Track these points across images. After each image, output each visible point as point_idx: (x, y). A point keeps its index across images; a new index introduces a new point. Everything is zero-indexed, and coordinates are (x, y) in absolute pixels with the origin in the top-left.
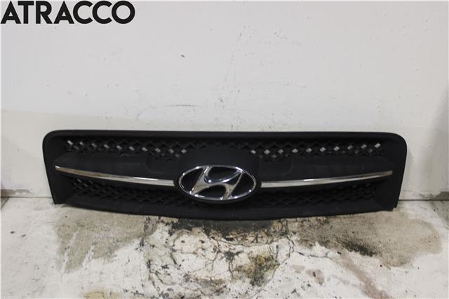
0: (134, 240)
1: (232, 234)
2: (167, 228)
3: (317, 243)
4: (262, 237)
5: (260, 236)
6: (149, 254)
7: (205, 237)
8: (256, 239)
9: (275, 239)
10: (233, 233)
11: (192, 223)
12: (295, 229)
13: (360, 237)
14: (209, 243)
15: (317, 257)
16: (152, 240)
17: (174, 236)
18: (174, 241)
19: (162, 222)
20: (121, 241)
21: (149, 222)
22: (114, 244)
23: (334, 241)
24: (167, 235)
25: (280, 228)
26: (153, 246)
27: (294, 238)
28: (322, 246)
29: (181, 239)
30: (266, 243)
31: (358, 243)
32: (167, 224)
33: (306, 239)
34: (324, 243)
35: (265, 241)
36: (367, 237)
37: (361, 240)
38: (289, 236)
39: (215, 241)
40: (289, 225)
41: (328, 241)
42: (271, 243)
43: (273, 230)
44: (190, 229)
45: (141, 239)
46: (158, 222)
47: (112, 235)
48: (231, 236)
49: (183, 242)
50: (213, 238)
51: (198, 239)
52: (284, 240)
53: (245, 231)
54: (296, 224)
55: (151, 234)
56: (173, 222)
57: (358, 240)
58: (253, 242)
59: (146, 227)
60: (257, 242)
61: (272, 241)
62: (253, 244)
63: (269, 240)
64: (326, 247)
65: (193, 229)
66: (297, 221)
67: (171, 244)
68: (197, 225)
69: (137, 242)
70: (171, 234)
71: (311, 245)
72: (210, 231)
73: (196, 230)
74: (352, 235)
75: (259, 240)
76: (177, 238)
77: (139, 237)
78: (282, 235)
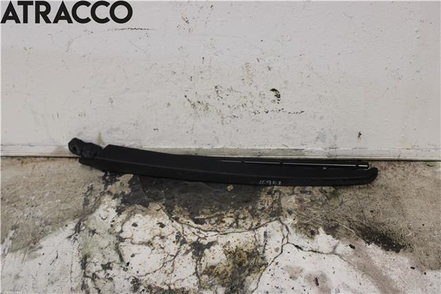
0: (68, 222)
1: (203, 213)
2: (115, 203)
3: (321, 230)
4: (244, 218)
5: (241, 216)
6: (86, 245)
7: (165, 219)
8: (236, 221)
9: (262, 223)
10: (204, 210)
11: (149, 195)
12: (290, 207)
13: (381, 219)
14: (171, 228)
15: (322, 253)
16: (92, 221)
17: (124, 216)
18: (123, 223)
19: (109, 193)
20: (50, 224)
21: (91, 194)
22: (41, 229)
23: (345, 224)
24: (113, 213)
25: (270, 204)
26: (94, 232)
27: (290, 221)
28: (328, 234)
29: (133, 220)
30: (250, 229)
31: (379, 229)
32: (116, 196)
33: (305, 222)
34: (332, 230)
35: (249, 226)
36: (391, 220)
37: (383, 224)
38: (281, 217)
39: (179, 225)
40: (283, 200)
41: (337, 226)
42: (256, 228)
43: (260, 207)
44: (146, 205)
45: (77, 220)
46: (103, 194)
47: (40, 214)
48: (202, 217)
49: (135, 225)
50: (177, 219)
51: (156, 220)
52: (276, 224)
53: (221, 208)
54: (293, 198)
55: (91, 212)
56: (123, 193)
57: (379, 224)
58: (231, 226)
59: (86, 202)
60: (238, 226)
61: (258, 226)
62: (231, 230)
63: (255, 224)
64: (334, 236)
65: (151, 204)
66: (293, 193)
67: (118, 229)
68: (156, 199)
69: (72, 225)
70: (119, 211)
71: (313, 233)
72: (173, 208)
73: (155, 206)
74: (370, 216)
75: (240, 222)
76: (128, 219)
77: (75, 217)
78: (272, 216)
